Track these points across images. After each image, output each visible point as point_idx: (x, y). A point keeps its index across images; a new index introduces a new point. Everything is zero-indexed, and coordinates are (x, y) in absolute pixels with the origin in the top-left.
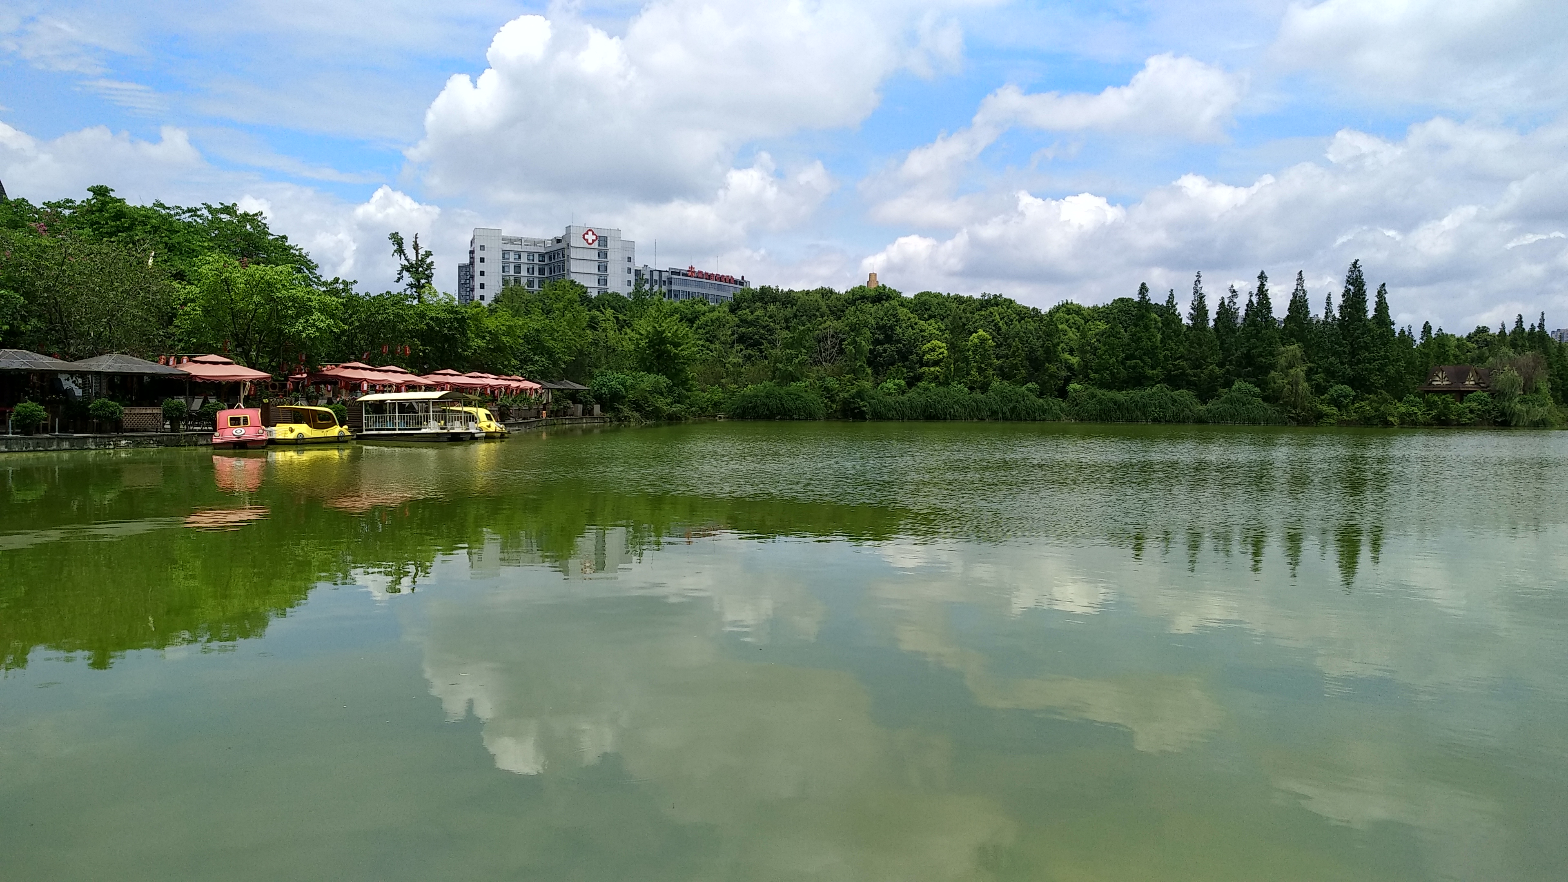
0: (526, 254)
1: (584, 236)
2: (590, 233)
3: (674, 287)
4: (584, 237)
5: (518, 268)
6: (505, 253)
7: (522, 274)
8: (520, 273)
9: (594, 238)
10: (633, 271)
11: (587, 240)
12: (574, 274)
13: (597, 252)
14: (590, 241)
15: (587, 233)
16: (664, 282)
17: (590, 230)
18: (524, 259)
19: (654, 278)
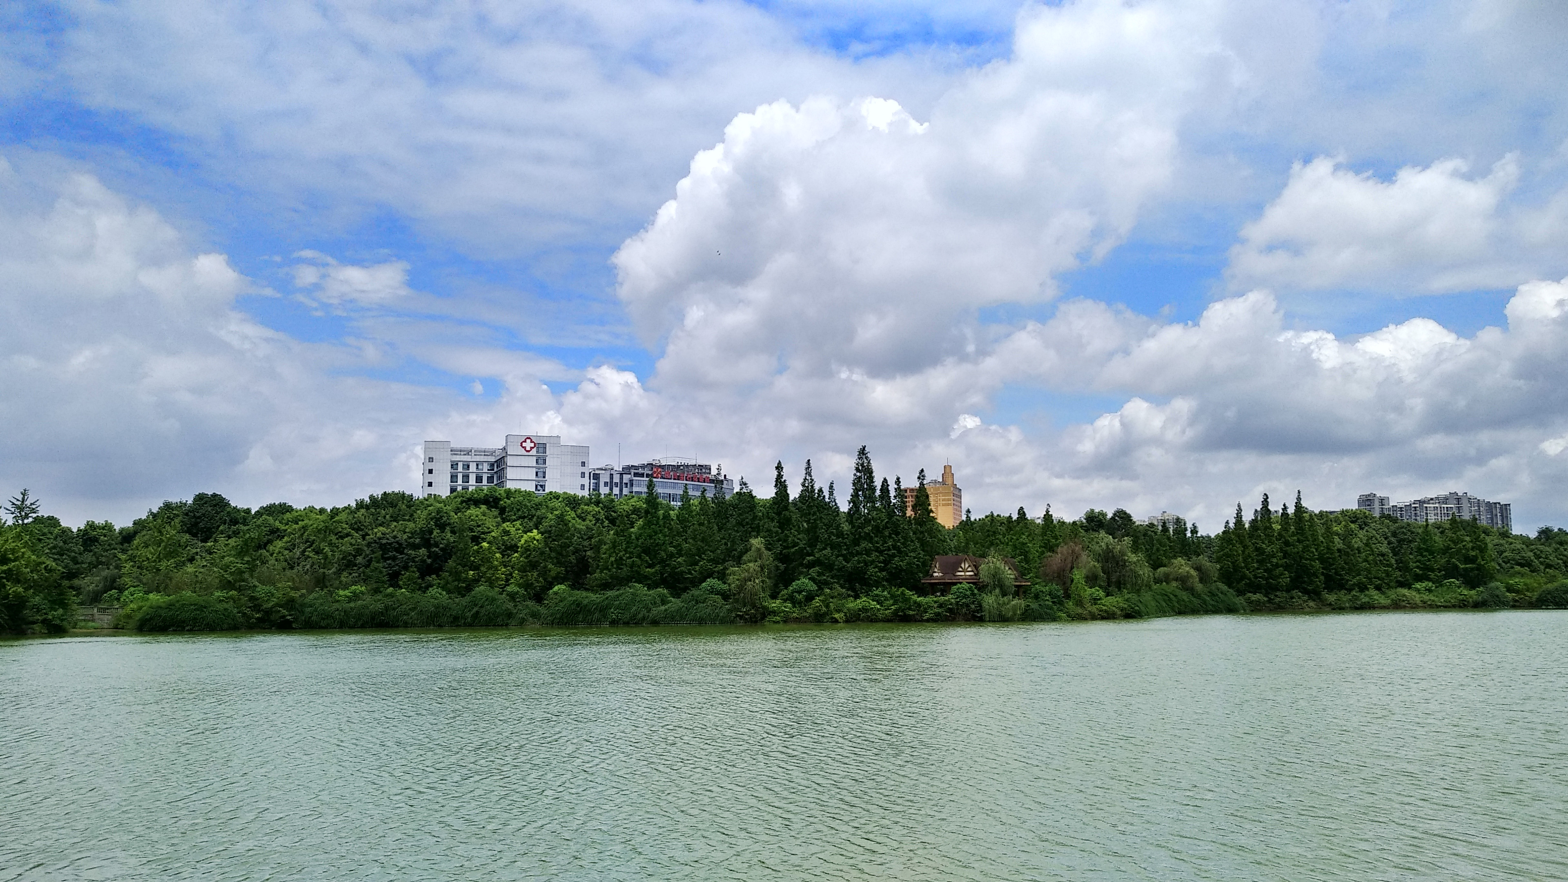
0: (475, 464)
1: (521, 443)
2: (528, 441)
3: (635, 489)
4: (521, 445)
5: (466, 478)
6: (454, 465)
7: (470, 484)
8: (468, 482)
9: (532, 445)
10: (587, 475)
11: (525, 448)
12: (511, 481)
13: (535, 458)
14: (528, 449)
15: (525, 441)
16: (626, 484)
17: (528, 438)
18: (473, 467)
19: (614, 481)
